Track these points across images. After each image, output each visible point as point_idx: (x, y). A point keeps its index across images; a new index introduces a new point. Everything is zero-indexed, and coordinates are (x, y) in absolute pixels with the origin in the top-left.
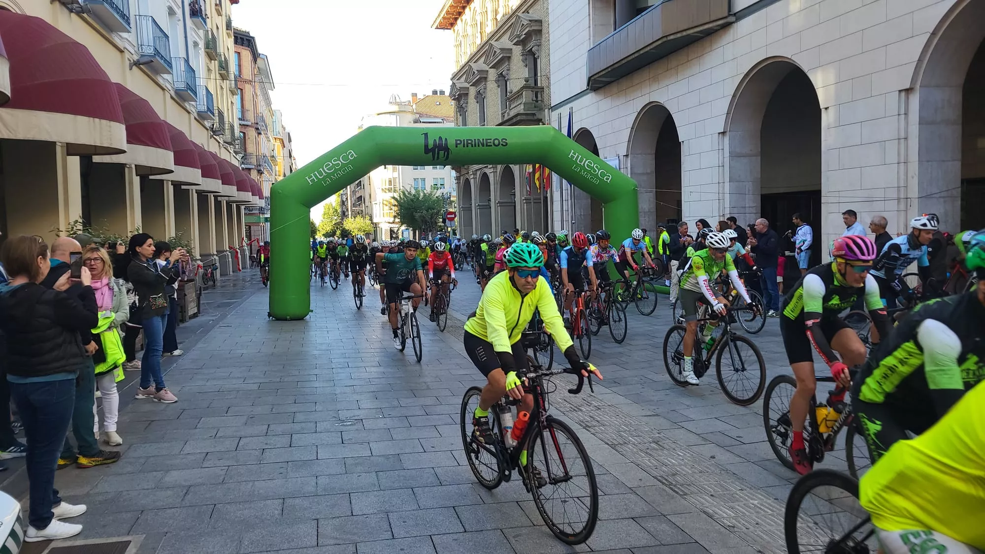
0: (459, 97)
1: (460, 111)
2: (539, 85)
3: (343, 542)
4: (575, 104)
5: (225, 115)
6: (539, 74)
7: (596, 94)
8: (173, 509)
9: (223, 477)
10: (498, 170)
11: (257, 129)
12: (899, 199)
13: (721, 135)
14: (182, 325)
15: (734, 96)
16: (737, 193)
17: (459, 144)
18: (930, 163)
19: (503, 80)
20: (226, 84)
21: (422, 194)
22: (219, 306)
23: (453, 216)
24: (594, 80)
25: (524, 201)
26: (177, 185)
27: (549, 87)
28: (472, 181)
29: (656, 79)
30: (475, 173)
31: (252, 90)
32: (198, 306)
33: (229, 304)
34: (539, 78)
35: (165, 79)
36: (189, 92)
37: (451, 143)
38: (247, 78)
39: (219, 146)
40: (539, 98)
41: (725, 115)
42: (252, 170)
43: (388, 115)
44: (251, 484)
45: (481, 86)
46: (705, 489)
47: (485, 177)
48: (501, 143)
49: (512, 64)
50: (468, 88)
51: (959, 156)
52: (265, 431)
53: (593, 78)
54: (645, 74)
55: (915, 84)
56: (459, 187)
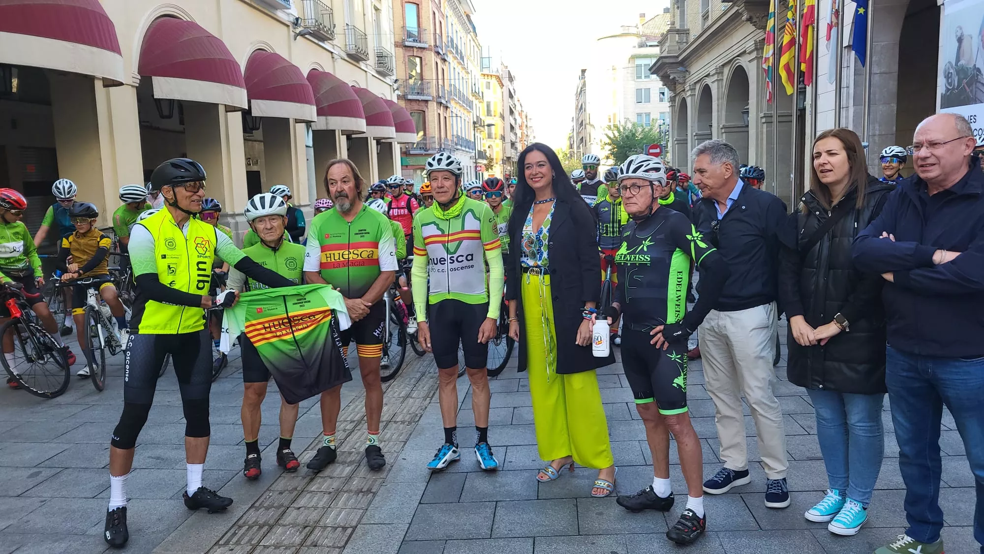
10: (725, 77)
11: (438, 53)
21: (640, 130)
23: (658, 150)
25: (764, 120)
31: (432, 6)
42: (429, 102)
56: (673, 112)
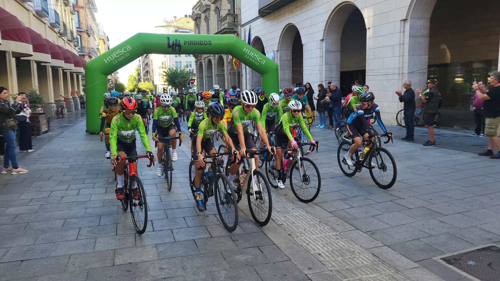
0: (196, 18)
1: (197, 26)
2: (236, 13)
3: (90, 238)
4: (252, 24)
5: (68, 25)
6: (236, 8)
7: (263, 18)
8: (6, 225)
9: (36, 210)
10: (216, 58)
11: (88, 33)
12: (399, 74)
13: (321, 41)
14: (38, 137)
15: (327, 21)
16: (329, 70)
17: (186, 43)
18: (414, 56)
19: (218, 10)
20: (68, 9)
21: (179, 70)
22: (61, 127)
23: (193, 81)
24: (261, 11)
25: (229, 74)
26: (39, 63)
27: (240, 14)
28: (203, 63)
29: (291, 11)
30: (205, 60)
31: (84, 12)
32: (49, 127)
33: (67, 126)
34: (236, 10)
35: (28, 5)
36: (44, 12)
37: (182, 43)
38: (82, 6)
39: (65, 42)
40: (236, 20)
41: (323, 31)
42: (85, 56)
43: (161, 28)
44: (51, 213)
45: (207, 13)
46: (276, 209)
47: (210, 61)
48: (208, 43)
49: (222, 2)
50: (201, 14)
51: (427, 53)
52: (66, 188)
53: (261, 10)
54: (287, 9)
55: (408, 17)
56: (197, 66)
